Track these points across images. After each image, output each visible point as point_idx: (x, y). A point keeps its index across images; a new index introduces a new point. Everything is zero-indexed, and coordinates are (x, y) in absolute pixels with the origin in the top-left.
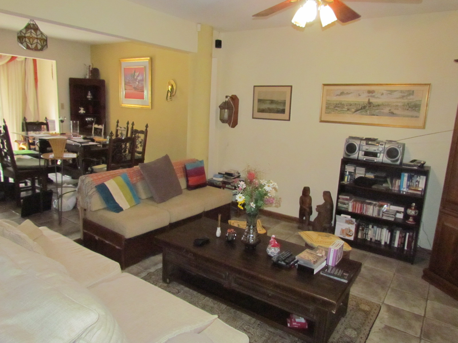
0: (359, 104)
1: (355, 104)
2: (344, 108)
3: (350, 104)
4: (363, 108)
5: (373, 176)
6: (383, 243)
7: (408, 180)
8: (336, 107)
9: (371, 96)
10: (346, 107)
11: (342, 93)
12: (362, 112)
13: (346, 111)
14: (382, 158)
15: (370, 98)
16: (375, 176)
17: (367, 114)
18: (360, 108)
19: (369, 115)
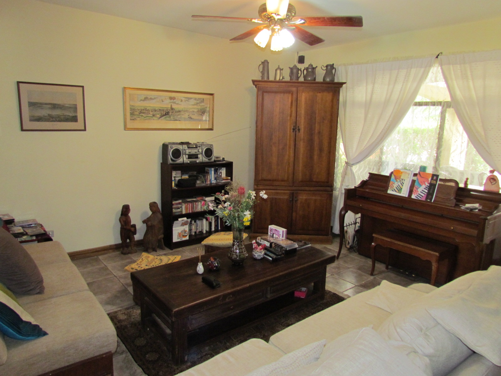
0: (163, 110)
1: (160, 109)
2: (149, 114)
3: (155, 110)
4: (167, 114)
5: (187, 176)
6: (205, 232)
7: (215, 173)
8: (141, 112)
9: (173, 102)
10: (152, 113)
11: (146, 99)
12: (166, 117)
13: (152, 117)
14: (202, 158)
15: (172, 104)
16: (189, 176)
17: (171, 119)
18: (164, 114)
19: (173, 120)
